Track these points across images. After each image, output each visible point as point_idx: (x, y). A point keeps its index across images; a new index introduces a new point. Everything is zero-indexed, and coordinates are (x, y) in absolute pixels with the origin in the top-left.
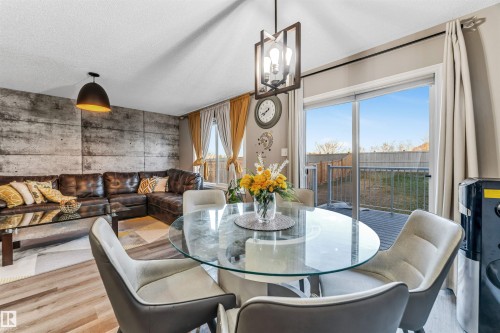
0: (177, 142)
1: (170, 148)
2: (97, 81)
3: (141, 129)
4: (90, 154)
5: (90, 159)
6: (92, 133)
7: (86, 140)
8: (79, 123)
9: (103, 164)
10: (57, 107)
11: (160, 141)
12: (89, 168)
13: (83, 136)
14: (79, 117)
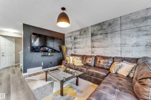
3: (119, 29)
9: (98, 51)
10: (85, 31)
13: (92, 40)
14: (90, 33)
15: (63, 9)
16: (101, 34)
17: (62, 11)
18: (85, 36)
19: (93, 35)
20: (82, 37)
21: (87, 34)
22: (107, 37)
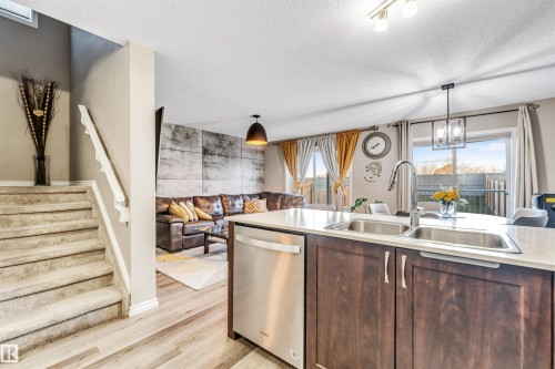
0: (263, 166)
1: (257, 172)
2: (259, 121)
3: (239, 155)
4: (207, 178)
5: (207, 182)
6: (209, 159)
7: (205, 165)
8: (201, 151)
9: (215, 188)
10: (188, 137)
11: (251, 166)
12: (206, 190)
13: (203, 162)
14: (200, 145)
15: (256, 116)
16: (220, 155)
17: (254, 121)
18: (186, 149)
19: (205, 152)
20: (178, 148)
21: (193, 145)
22: (227, 162)
